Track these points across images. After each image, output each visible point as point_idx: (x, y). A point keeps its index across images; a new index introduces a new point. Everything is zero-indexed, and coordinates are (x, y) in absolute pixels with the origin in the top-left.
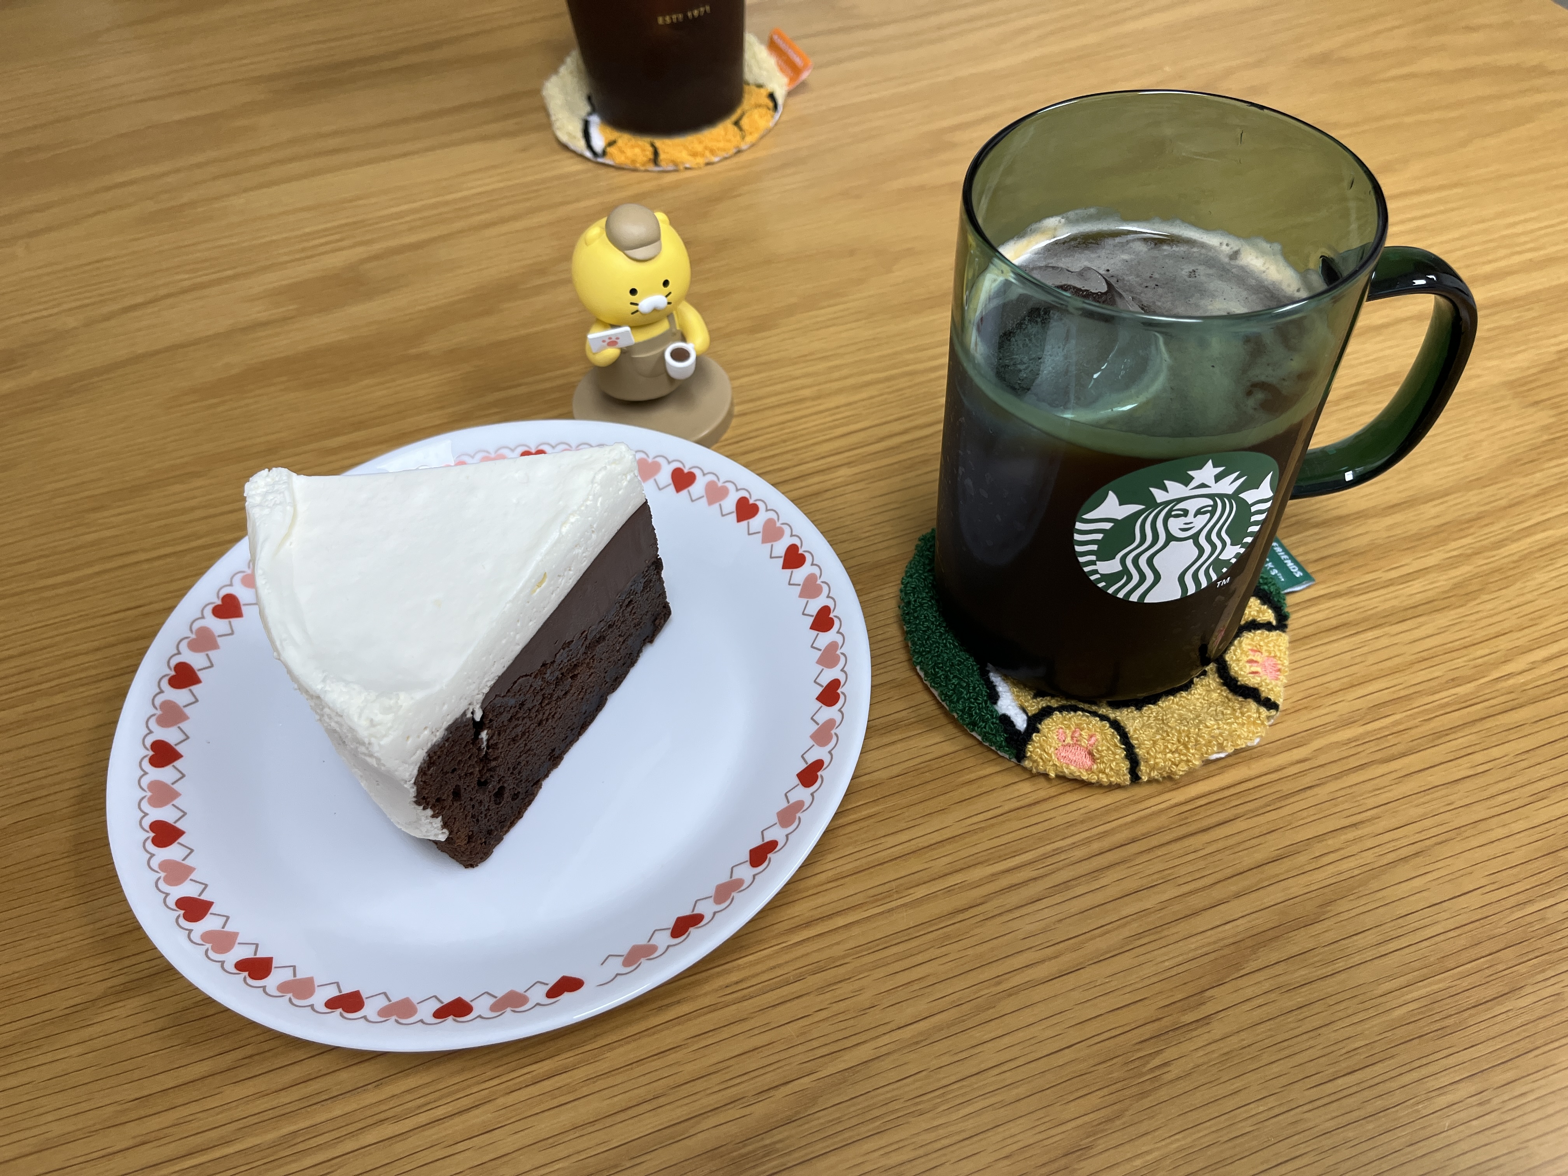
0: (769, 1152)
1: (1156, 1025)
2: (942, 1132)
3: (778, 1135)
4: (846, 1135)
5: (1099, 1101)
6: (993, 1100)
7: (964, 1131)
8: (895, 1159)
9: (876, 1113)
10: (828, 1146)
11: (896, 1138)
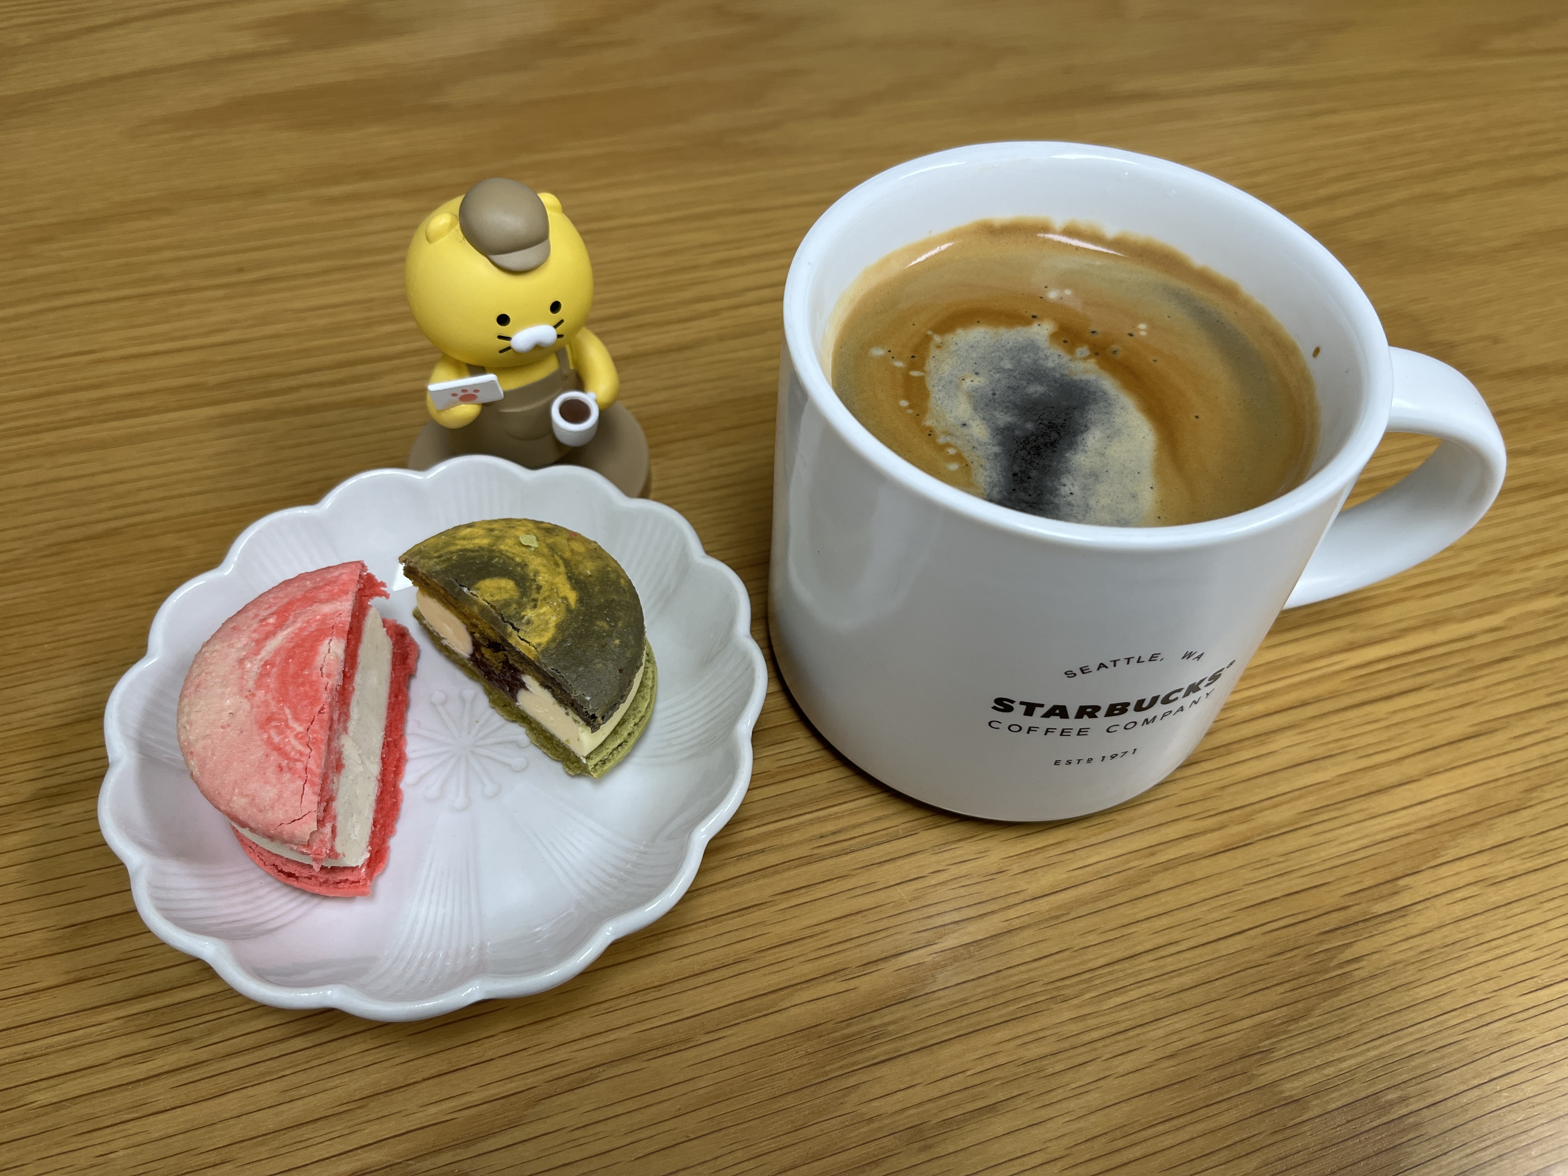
0: (878, 1035)
1: (1342, 915)
2: (1091, 1022)
3: (888, 1016)
4: (974, 1019)
5: (1279, 997)
6: (1151, 989)
7: (1117, 1023)
8: (1035, 1051)
9: (1009, 996)
10: (952, 1032)
11: (1036, 1026)
